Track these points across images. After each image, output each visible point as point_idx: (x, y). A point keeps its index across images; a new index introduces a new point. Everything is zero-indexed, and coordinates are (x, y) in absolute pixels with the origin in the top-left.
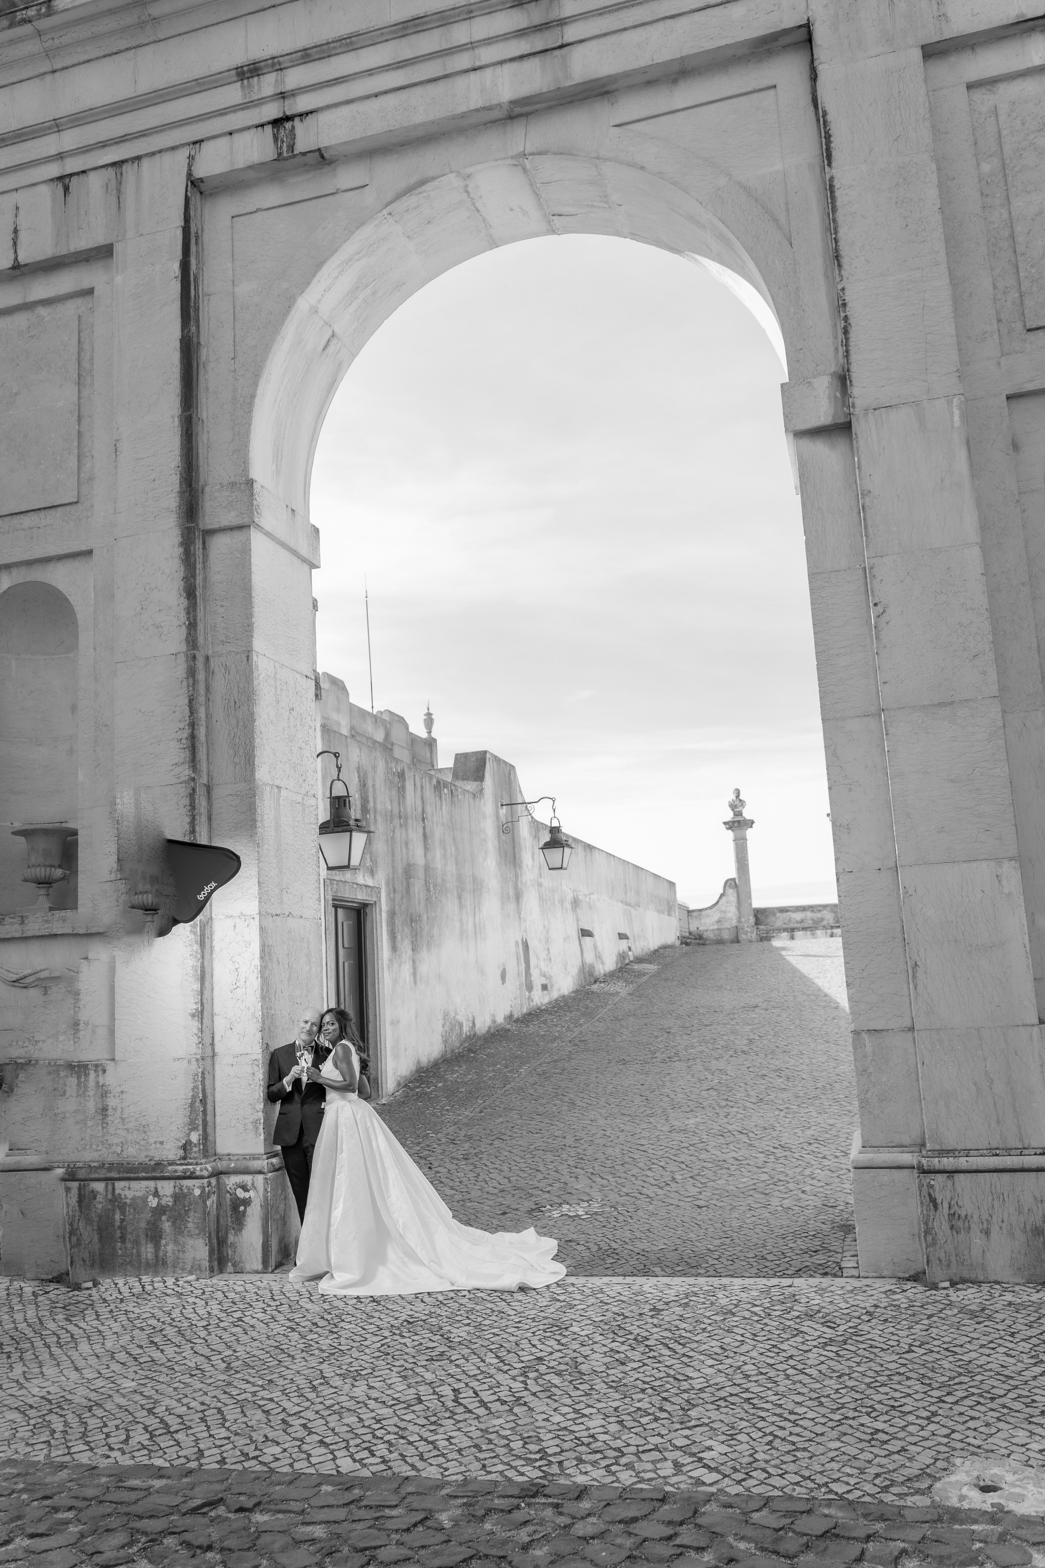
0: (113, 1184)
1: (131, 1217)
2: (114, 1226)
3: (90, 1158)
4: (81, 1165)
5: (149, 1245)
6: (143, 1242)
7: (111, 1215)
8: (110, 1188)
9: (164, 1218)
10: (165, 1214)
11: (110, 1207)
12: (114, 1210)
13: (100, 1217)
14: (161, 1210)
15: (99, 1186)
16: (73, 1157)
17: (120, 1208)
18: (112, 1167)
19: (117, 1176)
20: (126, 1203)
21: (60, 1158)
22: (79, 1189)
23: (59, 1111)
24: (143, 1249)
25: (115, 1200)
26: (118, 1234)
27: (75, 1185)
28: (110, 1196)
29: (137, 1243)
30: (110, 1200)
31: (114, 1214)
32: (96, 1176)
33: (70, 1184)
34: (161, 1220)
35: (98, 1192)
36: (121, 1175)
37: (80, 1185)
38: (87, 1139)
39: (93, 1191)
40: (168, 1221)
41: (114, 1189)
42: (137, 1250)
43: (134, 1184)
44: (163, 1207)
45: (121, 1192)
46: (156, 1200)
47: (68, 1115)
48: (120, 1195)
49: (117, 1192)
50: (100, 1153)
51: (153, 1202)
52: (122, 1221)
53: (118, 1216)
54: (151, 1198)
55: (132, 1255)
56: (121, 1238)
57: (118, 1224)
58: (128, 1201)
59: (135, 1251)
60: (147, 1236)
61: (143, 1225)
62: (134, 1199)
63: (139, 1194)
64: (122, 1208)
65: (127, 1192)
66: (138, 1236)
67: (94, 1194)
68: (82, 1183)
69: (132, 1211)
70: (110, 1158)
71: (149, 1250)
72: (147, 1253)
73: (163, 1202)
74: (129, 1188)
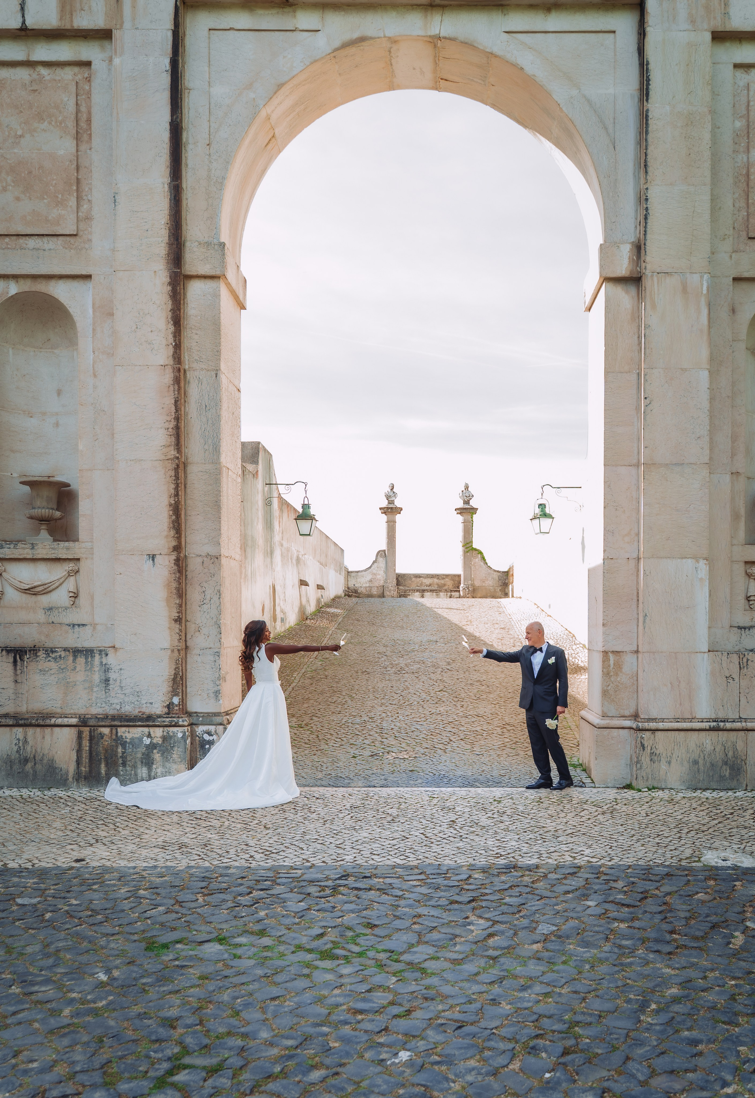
0: (117, 729)
1: (130, 750)
2: (117, 756)
3: (96, 712)
4: (90, 716)
5: (144, 769)
6: (139, 766)
7: (115, 749)
8: (114, 731)
9: (155, 751)
10: (156, 749)
11: (113, 744)
12: (117, 746)
13: (106, 751)
14: (152, 746)
15: (106, 731)
16: (82, 711)
17: (121, 745)
18: (114, 718)
19: (120, 724)
20: (126, 741)
21: (72, 711)
22: (90, 732)
23: (71, 680)
24: (139, 771)
25: (119, 741)
26: (120, 761)
27: (86, 730)
28: (114, 737)
29: (134, 767)
30: (114, 740)
31: (117, 748)
32: (103, 723)
33: (82, 729)
34: (153, 752)
35: (104, 734)
36: (123, 724)
37: (90, 729)
38: (94, 699)
39: (100, 734)
40: (158, 753)
41: (117, 733)
42: (135, 772)
43: (132, 730)
44: (154, 744)
45: (122, 734)
46: (149, 740)
47: (78, 683)
48: (122, 736)
49: (119, 734)
50: (104, 709)
51: (147, 741)
52: (123, 753)
53: (120, 750)
54: (145, 738)
55: (131, 775)
56: (122, 764)
57: (120, 755)
58: (128, 740)
59: (133, 772)
60: (142, 763)
61: (139, 755)
62: (132, 739)
63: (136, 736)
64: (124, 744)
65: (127, 734)
66: (136, 762)
67: (102, 736)
68: (92, 728)
69: (131, 746)
70: (111, 712)
71: (144, 771)
72: (142, 773)
73: (155, 741)
74: (129, 732)
